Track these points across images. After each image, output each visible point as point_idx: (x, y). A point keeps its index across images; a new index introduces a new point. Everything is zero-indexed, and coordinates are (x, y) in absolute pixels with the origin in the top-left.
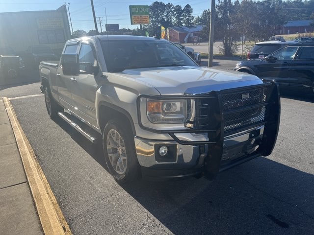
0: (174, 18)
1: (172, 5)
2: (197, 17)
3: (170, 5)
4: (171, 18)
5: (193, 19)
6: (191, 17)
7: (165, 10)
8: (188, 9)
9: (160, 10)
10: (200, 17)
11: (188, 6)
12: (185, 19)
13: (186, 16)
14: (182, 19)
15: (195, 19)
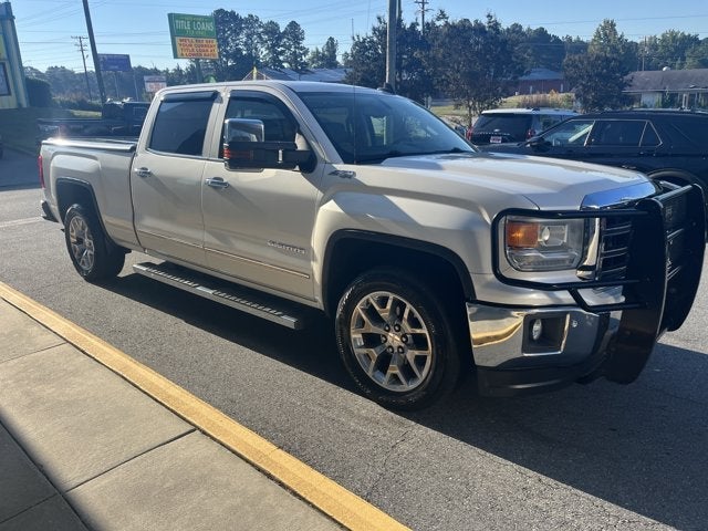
0: (263, 49)
1: (257, 20)
2: (315, 50)
3: (252, 20)
4: (256, 49)
5: (306, 53)
6: (302, 49)
7: (241, 29)
8: (295, 32)
9: (230, 29)
10: (320, 50)
11: (294, 25)
12: (288, 53)
13: (290, 46)
14: (282, 53)
15: (310, 55)
